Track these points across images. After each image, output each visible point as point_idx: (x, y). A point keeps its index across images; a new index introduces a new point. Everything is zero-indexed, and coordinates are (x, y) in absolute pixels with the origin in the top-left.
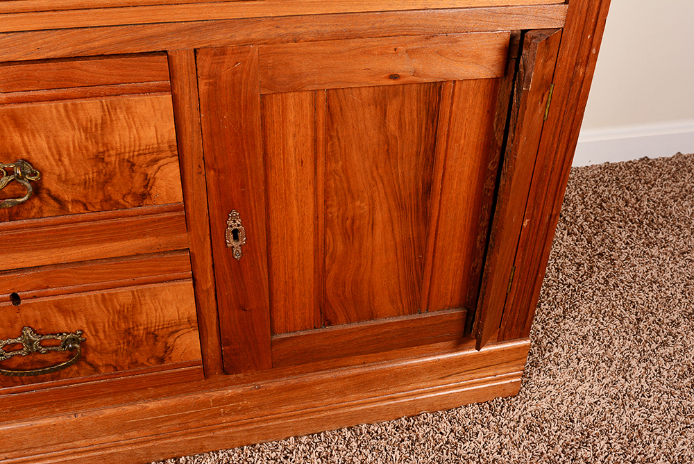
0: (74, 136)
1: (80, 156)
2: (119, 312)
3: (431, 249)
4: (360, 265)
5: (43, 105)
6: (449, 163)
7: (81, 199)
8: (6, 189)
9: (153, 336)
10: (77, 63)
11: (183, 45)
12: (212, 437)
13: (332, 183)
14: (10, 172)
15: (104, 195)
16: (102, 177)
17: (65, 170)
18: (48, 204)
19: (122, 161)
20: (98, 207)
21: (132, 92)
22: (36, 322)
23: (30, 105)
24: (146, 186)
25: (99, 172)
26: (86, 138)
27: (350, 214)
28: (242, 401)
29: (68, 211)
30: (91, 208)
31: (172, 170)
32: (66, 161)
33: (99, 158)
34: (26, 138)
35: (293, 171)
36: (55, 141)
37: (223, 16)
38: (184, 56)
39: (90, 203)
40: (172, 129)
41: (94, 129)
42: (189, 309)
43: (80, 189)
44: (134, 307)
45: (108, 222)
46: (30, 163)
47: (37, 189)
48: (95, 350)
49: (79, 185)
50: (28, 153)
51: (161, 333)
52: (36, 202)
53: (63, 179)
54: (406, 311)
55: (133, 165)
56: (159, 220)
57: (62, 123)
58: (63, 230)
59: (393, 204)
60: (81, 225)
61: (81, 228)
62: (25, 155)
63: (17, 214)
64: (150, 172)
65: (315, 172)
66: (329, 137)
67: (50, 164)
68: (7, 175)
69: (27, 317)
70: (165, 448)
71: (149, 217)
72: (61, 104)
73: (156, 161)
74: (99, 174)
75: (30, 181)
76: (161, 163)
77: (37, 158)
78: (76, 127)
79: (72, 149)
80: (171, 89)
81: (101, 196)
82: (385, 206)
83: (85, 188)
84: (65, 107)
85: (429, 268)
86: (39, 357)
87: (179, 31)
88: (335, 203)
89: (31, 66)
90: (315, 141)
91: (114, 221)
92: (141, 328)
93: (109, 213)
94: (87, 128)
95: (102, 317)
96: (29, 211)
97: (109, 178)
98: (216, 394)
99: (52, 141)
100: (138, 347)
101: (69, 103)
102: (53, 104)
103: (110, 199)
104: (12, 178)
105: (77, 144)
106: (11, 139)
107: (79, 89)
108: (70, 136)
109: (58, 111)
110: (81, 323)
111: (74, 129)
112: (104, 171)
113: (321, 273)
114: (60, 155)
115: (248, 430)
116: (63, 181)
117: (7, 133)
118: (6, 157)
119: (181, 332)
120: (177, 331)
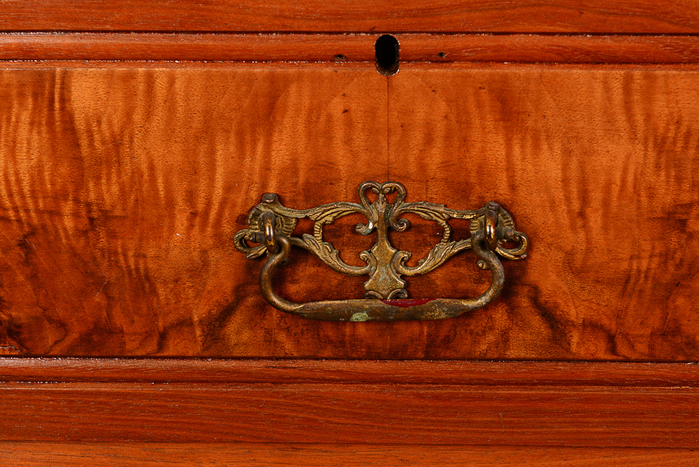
0: (628, 157)
5: (578, 72)
7: (606, 322)
8: (439, 274)
14: (460, 231)
15: (664, 318)
16: (671, 269)
17: (588, 241)
18: (526, 325)
20: (642, 348)
23: (548, 71)
25: (666, 256)
26: (658, 166)
29: (568, 350)
30: (623, 350)
32: (595, 220)
33: (675, 220)
34: (517, 150)
36: (582, 165)
39: (626, 336)
41: (680, 144)
43: (609, 297)
45: (656, 392)
46: (512, 215)
47: (515, 273)
49: (610, 283)
50: (513, 187)
52: (500, 317)
53: (578, 263)
57: (610, 119)
58: (543, 399)
60: (588, 390)
61: (588, 400)
62: (503, 191)
63: (447, 341)
67: (557, 222)
68: (451, 239)
72: (618, 73)
74: (665, 263)
75: (502, 259)
77: (532, 205)
78: (640, 135)
79: (615, 189)
81: (655, 321)
83: (623, 294)
84: (628, 80)
91: (671, 391)
93: (665, 369)
94: (664, 139)
96: (476, 337)
97: (685, 275)
99: (574, 165)
101: (638, 73)
102: (599, 72)
103: (677, 331)
104: (460, 246)
105: (630, 178)
106: (483, 150)
107: (669, 40)
108: (619, 156)
109: (607, 89)
111: (633, 138)
112: (678, 255)
114: (585, 199)
116: (574, 268)
117: (476, 135)
118: (460, 191)
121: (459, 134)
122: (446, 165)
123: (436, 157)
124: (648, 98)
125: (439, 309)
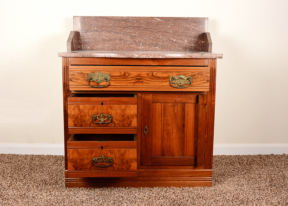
1: (120, 115)
2: (121, 154)
3: (186, 140)
4: (170, 142)
5: (116, 105)
6: (188, 120)
7: (119, 124)
8: (106, 120)
9: (127, 162)
13: (164, 122)
18: (113, 124)
19: (127, 117)
21: (130, 104)
22: (105, 154)
23: (114, 105)
24: (130, 123)
25: (123, 119)
26: (121, 112)
27: (168, 129)
30: (120, 126)
31: (136, 119)
32: (117, 116)
33: (123, 116)
34: (112, 111)
35: (157, 119)
40: (136, 111)
43: (119, 122)
44: (124, 153)
48: (115, 163)
51: (129, 161)
52: (111, 124)
54: (181, 155)
55: (129, 118)
56: (132, 130)
57: (118, 109)
59: (177, 128)
62: (111, 114)
63: (107, 125)
64: (131, 120)
65: (162, 119)
66: (164, 112)
67: (115, 116)
69: (103, 152)
71: (130, 129)
72: (118, 105)
73: (133, 117)
75: (111, 119)
77: (113, 115)
81: (122, 124)
82: (175, 128)
85: (185, 145)
86: (103, 163)
88: (165, 126)
90: (162, 113)
92: (125, 159)
94: (122, 110)
95: (118, 155)
96: (109, 125)
99: (116, 112)
100: (124, 164)
101: (120, 105)
103: (124, 124)
104: (108, 118)
107: (122, 103)
108: (119, 111)
110: (113, 156)
113: (162, 142)
114: (117, 115)
116: (116, 120)
117: (109, 110)
118: (108, 114)
119: (133, 162)
120: (132, 161)
121: (107, 109)
122: (107, 112)
123: (106, 111)
124: (121, 107)
125: (106, 122)
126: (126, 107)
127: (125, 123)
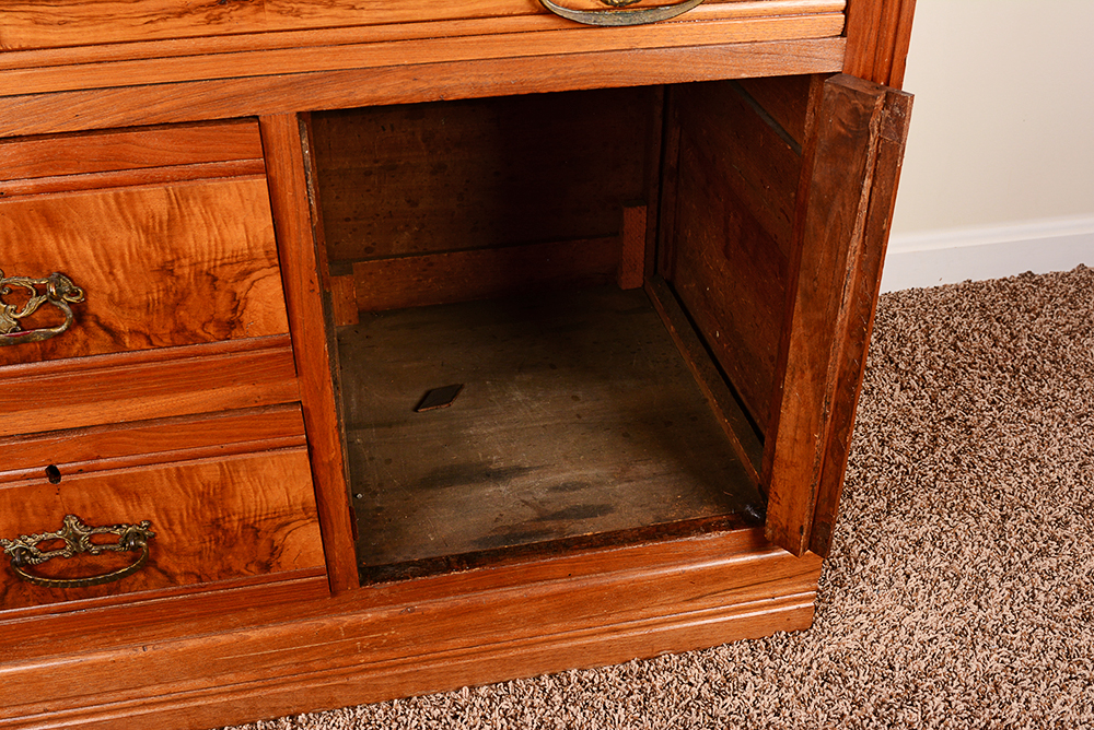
0: (130, 239)
1: (139, 268)
2: (202, 495)
5: (86, 194)
7: (142, 329)
8: (37, 314)
9: (252, 530)
10: (132, 135)
11: (281, 108)
12: (346, 685)
14: (41, 291)
15: (175, 323)
16: (172, 296)
17: (119, 287)
18: (96, 336)
19: (198, 274)
20: (167, 340)
21: (210, 176)
22: (84, 507)
24: (234, 310)
25: (167, 290)
26: (148, 242)
28: (387, 630)
29: (125, 347)
30: (157, 343)
31: (271, 287)
32: (120, 274)
33: (166, 270)
34: (62, 242)
36: (103, 246)
37: (336, 65)
38: (283, 123)
39: (156, 335)
40: (269, 226)
41: (157, 228)
42: (303, 490)
43: (141, 315)
44: (223, 487)
45: (183, 362)
46: (69, 278)
47: (80, 314)
48: (169, 551)
49: (139, 308)
50: (66, 263)
51: (264, 526)
52: (79, 333)
53: (117, 300)
55: (215, 279)
56: (256, 360)
57: (113, 220)
58: (118, 374)
60: (144, 366)
61: (144, 371)
62: (62, 267)
63: (53, 350)
64: (240, 289)
67: (98, 279)
68: (37, 295)
69: (70, 500)
70: (278, 701)
71: (241, 355)
72: (110, 193)
73: (248, 273)
74: (167, 293)
75: (69, 303)
76: (255, 276)
77: (78, 270)
78: (133, 226)
79: (127, 257)
80: (266, 170)
81: (170, 325)
83: (148, 313)
84: (117, 197)
86: (89, 559)
87: (273, 88)
89: (68, 141)
91: (190, 361)
92: (235, 518)
93: (183, 349)
94: (148, 227)
95: (178, 502)
96: (70, 346)
97: (181, 298)
98: (348, 619)
99: (99, 246)
100: (231, 546)
101: (121, 191)
102: (99, 193)
103: (184, 329)
104: (44, 299)
105: (134, 250)
106: (43, 244)
107: (135, 172)
108: (124, 239)
109: (106, 203)
110: (148, 510)
111: (129, 228)
112: (174, 289)
114: (111, 266)
115: (399, 676)
116: (117, 302)
117: (36, 236)
118: (36, 269)
119: (293, 525)
120: (288, 524)
121: (25, 237)
122: (22, 255)
123: (15, 251)
126: (178, 202)
127: (191, 318)
